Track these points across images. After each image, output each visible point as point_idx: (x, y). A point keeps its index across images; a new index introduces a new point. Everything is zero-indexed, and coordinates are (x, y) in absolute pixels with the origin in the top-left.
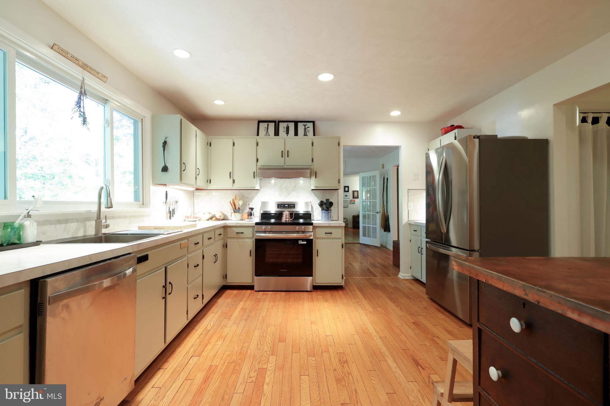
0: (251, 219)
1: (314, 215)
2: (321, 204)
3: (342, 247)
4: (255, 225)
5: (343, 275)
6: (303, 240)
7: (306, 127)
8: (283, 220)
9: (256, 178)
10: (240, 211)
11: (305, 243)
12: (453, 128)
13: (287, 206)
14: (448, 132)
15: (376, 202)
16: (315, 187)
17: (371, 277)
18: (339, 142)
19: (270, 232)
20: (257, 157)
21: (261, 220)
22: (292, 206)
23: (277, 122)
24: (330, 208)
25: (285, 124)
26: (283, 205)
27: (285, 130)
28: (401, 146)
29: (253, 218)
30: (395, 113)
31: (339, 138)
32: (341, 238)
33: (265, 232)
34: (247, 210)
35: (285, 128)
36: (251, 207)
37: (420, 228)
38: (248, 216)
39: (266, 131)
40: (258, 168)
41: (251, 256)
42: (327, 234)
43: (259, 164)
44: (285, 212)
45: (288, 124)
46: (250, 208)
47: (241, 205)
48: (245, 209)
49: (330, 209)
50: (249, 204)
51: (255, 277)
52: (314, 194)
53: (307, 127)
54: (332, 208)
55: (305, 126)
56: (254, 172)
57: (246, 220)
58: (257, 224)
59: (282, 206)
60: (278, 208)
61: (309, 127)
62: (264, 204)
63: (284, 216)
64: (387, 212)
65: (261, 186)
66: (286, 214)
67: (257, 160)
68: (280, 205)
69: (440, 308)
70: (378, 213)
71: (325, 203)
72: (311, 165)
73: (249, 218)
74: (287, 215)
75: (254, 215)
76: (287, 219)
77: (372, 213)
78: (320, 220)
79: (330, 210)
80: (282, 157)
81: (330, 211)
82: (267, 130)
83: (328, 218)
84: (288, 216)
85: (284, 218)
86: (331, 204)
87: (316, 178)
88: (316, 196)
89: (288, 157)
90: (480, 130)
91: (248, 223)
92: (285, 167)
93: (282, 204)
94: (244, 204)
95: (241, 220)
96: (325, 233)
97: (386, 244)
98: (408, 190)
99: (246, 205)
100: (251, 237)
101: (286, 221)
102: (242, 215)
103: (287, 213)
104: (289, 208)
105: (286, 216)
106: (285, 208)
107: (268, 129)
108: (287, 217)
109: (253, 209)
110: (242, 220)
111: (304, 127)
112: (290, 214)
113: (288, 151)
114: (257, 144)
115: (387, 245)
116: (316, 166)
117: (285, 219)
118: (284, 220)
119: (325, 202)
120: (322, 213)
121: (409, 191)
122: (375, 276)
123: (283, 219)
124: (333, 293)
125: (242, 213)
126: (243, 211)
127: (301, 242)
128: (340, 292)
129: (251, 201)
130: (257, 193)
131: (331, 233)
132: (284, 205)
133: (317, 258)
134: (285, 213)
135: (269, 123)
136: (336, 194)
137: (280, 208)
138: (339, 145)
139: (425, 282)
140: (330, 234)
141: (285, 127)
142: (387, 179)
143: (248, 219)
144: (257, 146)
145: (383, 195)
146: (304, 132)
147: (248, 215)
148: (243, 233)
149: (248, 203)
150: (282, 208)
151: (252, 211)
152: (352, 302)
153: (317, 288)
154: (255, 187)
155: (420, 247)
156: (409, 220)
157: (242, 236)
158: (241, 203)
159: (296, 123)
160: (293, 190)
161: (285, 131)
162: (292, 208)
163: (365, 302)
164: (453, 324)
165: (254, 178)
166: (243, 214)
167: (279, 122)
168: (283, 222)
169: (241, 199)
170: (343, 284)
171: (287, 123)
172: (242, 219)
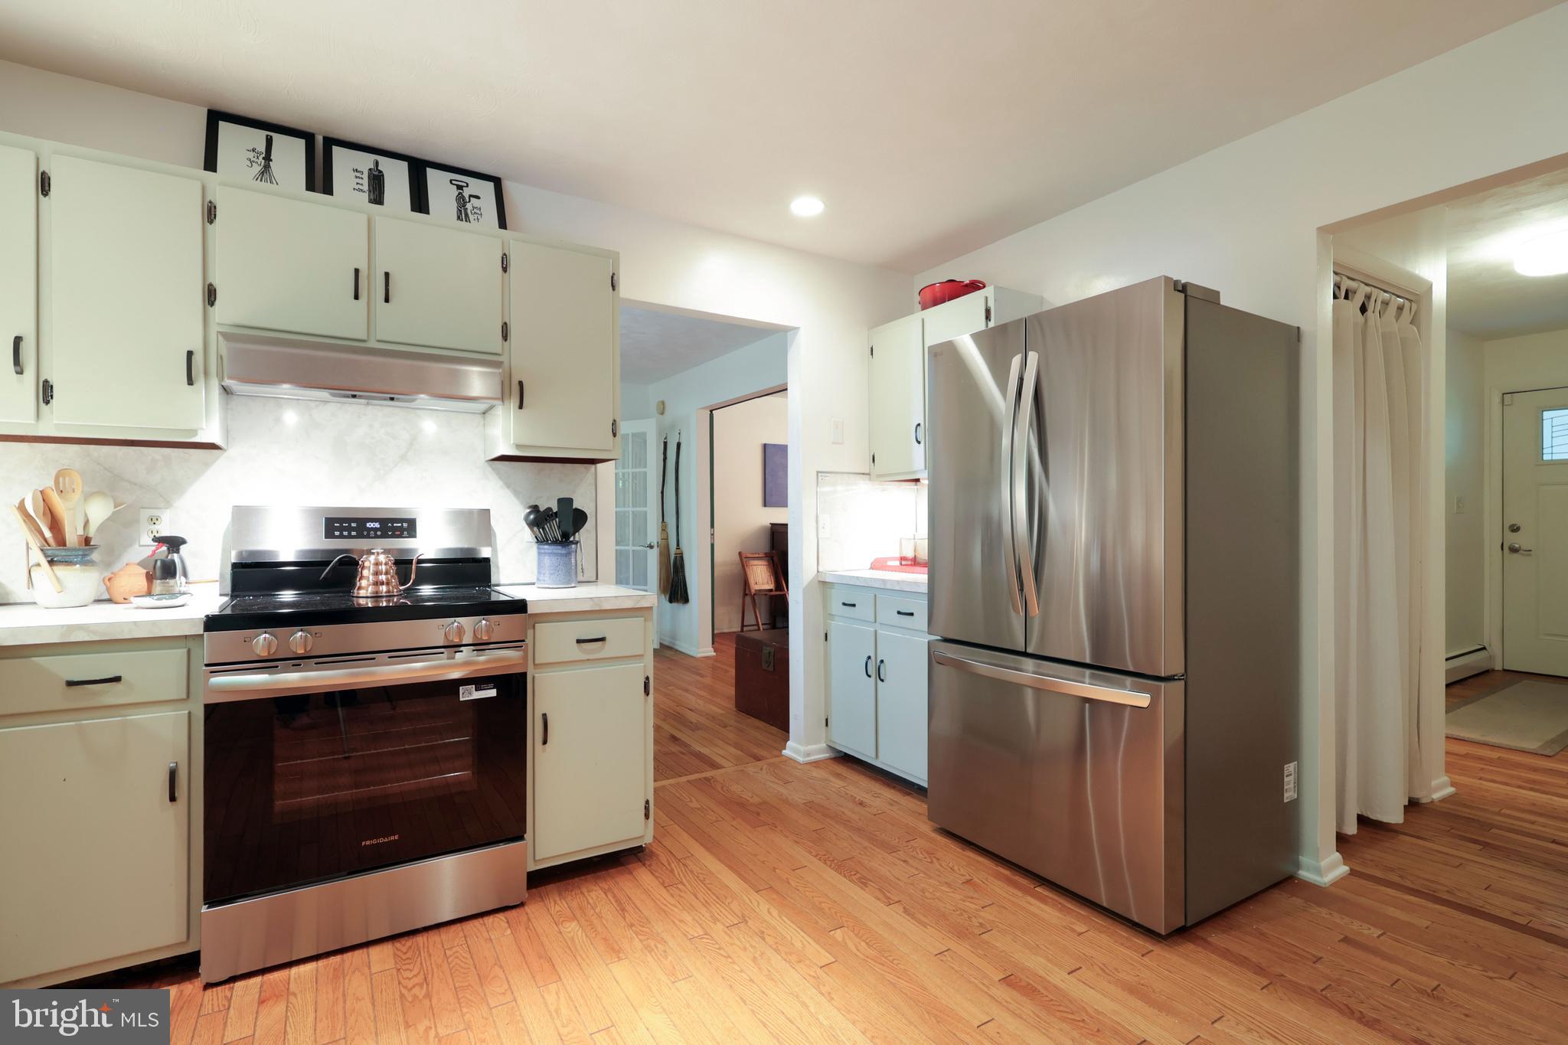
0: (173, 595)
1: (500, 565)
2: (539, 519)
3: (647, 692)
4: (201, 632)
5: (647, 802)
6: (479, 682)
7: (466, 193)
8: (362, 593)
9: (200, 383)
10: (95, 556)
11: (493, 693)
12: (956, 290)
13: (377, 525)
14: (943, 301)
15: (646, 513)
16: (518, 446)
17: (708, 774)
18: (614, 274)
19: (297, 661)
20: (210, 280)
21: (233, 597)
22: (401, 529)
23: (319, 140)
24: (574, 534)
25: (366, 161)
26: (354, 525)
27: (365, 182)
28: (796, 329)
29: (183, 589)
30: (807, 206)
31: (614, 257)
32: (639, 657)
33: (268, 664)
34: (144, 548)
35: (366, 176)
36: (166, 531)
37: (873, 595)
38: (150, 578)
39: (257, 169)
40: (213, 337)
41: (173, 798)
42: (583, 645)
43: (224, 312)
44: (369, 552)
45: (377, 163)
46: (160, 540)
47: (102, 528)
48: (129, 542)
49: (572, 539)
50: (153, 520)
51: (204, 909)
52: (500, 478)
53: (470, 196)
54: (584, 535)
55: (459, 187)
56: (190, 354)
57: (132, 599)
58: (213, 623)
59: (350, 529)
60: (329, 534)
61: (478, 197)
62: (244, 517)
63: (365, 573)
64: (678, 545)
65: (227, 432)
66: (377, 564)
67: (210, 295)
68: (337, 524)
69: (1006, 872)
70: (651, 547)
71: (556, 513)
72: (500, 352)
73: (158, 585)
74: (383, 568)
75: (185, 574)
76: (384, 588)
77: (631, 548)
78: (534, 584)
79: (572, 543)
80: (356, 297)
81: (573, 546)
82: (261, 160)
83: (568, 573)
84: (387, 573)
85: (364, 583)
86: (579, 518)
87: (521, 407)
88: (508, 486)
89: (387, 300)
90: (1042, 300)
91: (154, 623)
92: (372, 344)
93: (350, 520)
94: (123, 522)
95: (98, 601)
96: (579, 641)
97: (674, 637)
98: (818, 472)
99: (137, 521)
100: (175, 697)
101: (377, 597)
102: (108, 574)
103: (382, 558)
104: (384, 536)
105: (376, 573)
106: (368, 537)
107: (268, 158)
108: (383, 578)
109: (183, 542)
110: (110, 601)
111: (455, 192)
112: (397, 563)
113: (387, 275)
114: (210, 213)
115: (678, 643)
116: (521, 357)
117: (370, 589)
118: (365, 591)
119: (555, 509)
120: (539, 554)
121: (820, 478)
122: (714, 766)
123: (360, 588)
124: (616, 891)
125: (108, 565)
126: (113, 555)
127: (470, 694)
128: (643, 875)
129: (168, 504)
130: (207, 465)
131: (603, 639)
132: (362, 522)
133: (544, 751)
134: (372, 558)
135: (276, 136)
136: (590, 477)
137: (341, 536)
138: (613, 287)
139: (925, 785)
140: (599, 644)
141: (362, 173)
142: (679, 445)
143: (149, 594)
144: (211, 222)
145: (662, 493)
146: (455, 210)
147: (147, 574)
148: (117, 679)
149: (145, 514)
150: (350, 537)
151: (178, 551)
152: (720, 926)
153: (544, 879)
154: (194, 432)
155: (873, 658)
156: (820, 570)
157: (111, 695)
158: (99, 512)
159: (418, 169)
160: (404, 458)
161: (366, 187)
162: (400, 536)
163: (763, 908)
164: (1104, 939)
165: (190, 382)
166: (116, 568)
167: (330, 142)
168: (362, 602)
169: (100, 493)
170: (648, 839)
171: (371, 158)
172: (106, 596)
